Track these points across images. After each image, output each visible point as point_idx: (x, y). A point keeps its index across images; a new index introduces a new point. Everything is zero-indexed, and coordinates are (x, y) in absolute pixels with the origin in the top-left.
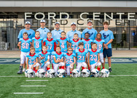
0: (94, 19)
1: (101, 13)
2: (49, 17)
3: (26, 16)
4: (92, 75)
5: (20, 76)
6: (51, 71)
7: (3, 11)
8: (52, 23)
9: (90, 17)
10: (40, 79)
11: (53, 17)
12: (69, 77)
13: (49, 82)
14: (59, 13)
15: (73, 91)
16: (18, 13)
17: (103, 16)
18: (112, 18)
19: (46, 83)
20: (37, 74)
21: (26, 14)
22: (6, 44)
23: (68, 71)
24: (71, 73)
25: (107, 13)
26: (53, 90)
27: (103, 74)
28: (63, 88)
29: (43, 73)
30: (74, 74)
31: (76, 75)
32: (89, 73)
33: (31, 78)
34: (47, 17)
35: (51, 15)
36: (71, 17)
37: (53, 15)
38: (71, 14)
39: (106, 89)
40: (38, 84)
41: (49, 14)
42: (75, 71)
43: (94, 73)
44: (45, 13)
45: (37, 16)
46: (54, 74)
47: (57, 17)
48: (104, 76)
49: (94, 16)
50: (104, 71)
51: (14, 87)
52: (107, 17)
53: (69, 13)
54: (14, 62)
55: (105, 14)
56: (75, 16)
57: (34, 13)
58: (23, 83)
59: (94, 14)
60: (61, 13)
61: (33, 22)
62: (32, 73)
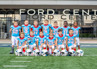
0: (74, 14)
1: (80, 10)
2: (39, 13)
5: (12, 55)
6: (37, 51)
7: (3, 8)
11: (42, 13)
13: (34, 59)
14: (47, 9)
17: (82, 12)
18: (88, 14)
19: (31, 60)
20: (25, 53)
22: (5, 34)
25: (84, 10)
26: (36, 64)
27: (78, 53)
28: (44, 63)
29: (30, 53)
30: (55, 53)
32: (67, 53)
33: (20, 56)
34: (37, 13)
35: (40, 11)
36: (56, 13)
37: (42, 11)
38: (56, 11)
39: (80, 64)
42: (55, 51)
43: (71, 53)
44: (35, 10)
46: (38, 53)
47: (45, 13)
48: (79, 55)
49: (74, 12)
50: (79, 51)
51: (5, 62)
53: (54, 10)
55: (83, 11)
58: (12, 59)
59: (74, 10)
60: (48, 10)
61: (26, 17)
62: (21, 53)
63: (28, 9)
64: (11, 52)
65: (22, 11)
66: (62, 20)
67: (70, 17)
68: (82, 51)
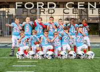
0: (79, 8)
2: (38, 6)
3: (17, 6)
4: (78, 57)
5: (12, 58)
6: (41, 53)
8: (40, 12)
9: (75, 6)
10: (31, 60)
11: (42, 6)
12: (57, 58)
13: (39, 62)
15: (61, 70)
16: (10, 3)
18: (95, 7)
19: (36, 64)
20: (27, 56)
21: (17, 3)
23: (56, 54)
24: (59, 55)
25: (90, 3)
26: (42, 69)
27: (88, 55)
28: (51, 68)
29: (33, 55)
30: (62, 55)
31: (64, 57)
32: (75, 55)
33: (22, 60)
34: (36, 6)
35: (39, 5)
36: (58, 6)
37: (41, 5)
38: (58, 4)
39: (92, 68)
40: (28, 64)
41: (38, 3)
42: (62, 53)
43: (80, 55)
44: (34, 3)
45: (27, 6)
46: (43, 55)
47: (45, 6)
48: (90, 57)
49: (79, 6)
50: (89, 53)
52: (91, 7)
53: (56, 3)
54: (6, 46)
55: (89, 4)
56: (61, 5)
57: (24, 3)
59: (79, 3)
60: (48, 3)
61: (23, 11)
62: (23, 55)
63: (25, 3)
64: (11, 54)
65: (18, 4)
66: (65, 14)
67: (73, 11)
68: (92, 53)
